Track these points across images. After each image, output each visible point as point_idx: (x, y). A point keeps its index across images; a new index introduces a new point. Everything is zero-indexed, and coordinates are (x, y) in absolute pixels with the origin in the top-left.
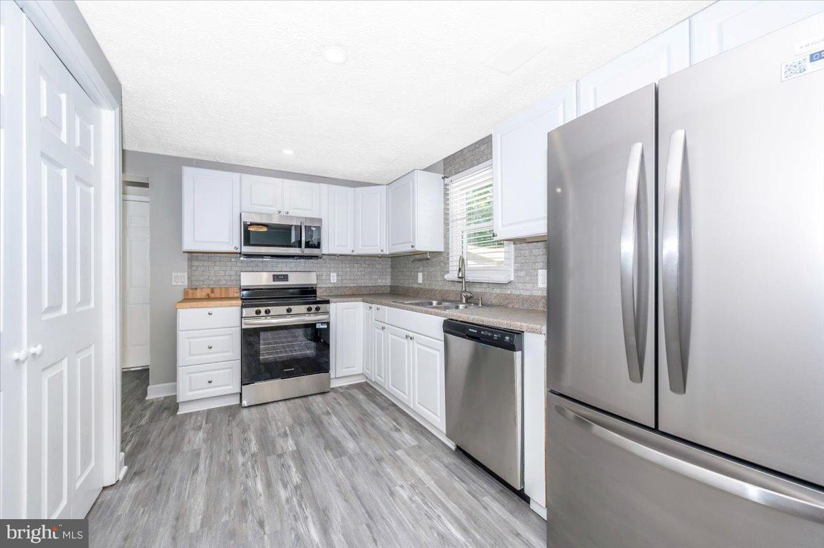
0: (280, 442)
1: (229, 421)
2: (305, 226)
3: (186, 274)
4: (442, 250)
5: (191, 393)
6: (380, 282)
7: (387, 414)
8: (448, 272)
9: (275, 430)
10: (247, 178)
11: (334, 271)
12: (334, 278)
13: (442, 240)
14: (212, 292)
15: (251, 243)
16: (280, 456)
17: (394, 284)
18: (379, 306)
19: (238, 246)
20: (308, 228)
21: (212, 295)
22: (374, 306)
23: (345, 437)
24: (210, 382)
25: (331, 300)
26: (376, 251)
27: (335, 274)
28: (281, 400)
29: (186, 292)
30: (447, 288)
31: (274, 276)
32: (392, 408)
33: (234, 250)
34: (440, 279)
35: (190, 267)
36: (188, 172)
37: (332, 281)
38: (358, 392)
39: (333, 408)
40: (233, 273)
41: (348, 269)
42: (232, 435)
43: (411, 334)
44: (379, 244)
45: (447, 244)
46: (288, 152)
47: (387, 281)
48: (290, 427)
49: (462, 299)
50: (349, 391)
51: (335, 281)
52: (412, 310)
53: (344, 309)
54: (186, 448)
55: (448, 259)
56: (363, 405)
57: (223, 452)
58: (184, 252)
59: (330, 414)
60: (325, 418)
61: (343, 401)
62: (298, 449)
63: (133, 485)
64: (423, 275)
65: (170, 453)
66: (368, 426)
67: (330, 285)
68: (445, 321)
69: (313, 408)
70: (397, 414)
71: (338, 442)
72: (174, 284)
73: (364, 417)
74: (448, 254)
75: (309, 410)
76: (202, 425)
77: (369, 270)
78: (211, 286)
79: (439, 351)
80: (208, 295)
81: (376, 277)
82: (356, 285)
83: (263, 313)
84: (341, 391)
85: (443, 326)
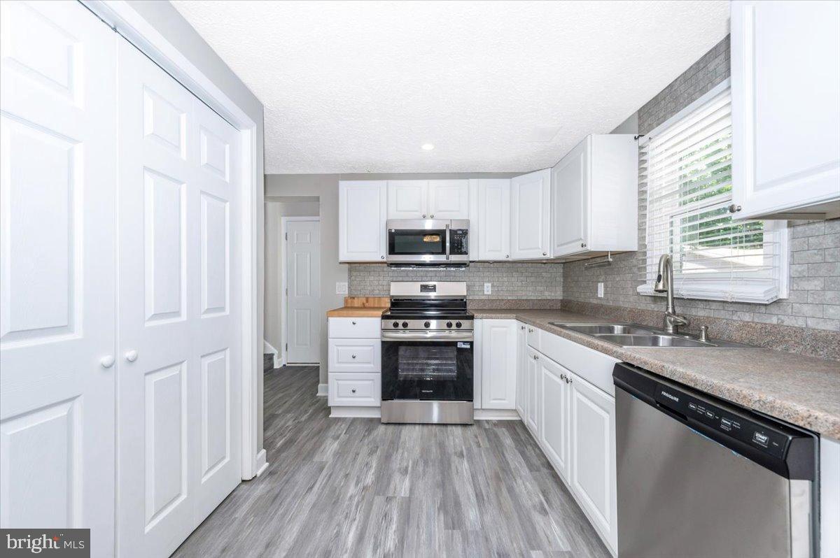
0: (397, 477)
1: (364, 436)
2: (450, 230)
3: (347, 284)
4: (635, 248)
5: (339, 399)
6: (548, 295)
7: (535, 479)
8: (644, 282)
9: (398, 462)
10: (393, 183)
11: (489, 282)
12: (488, 289)
13: (635, 234)
14: (367, 301)
15: (396, 251)
16: (389, 500)
17: (565, 298)
18: (532, 328)
19: (385, 256)
20: (453, 232)
21: (367, 305)
22: (527, 326)
23: (469, 499)
24: (354, 391)
25: (475, 315)
26: (536, 255)
27: (490, 285)
28: (419, 424)
29: (346, 301)
30: (642, 306)
31: (422, 286)
32: (545, 471)
33: (380, 260)
34: (631, 293)
35: (350, 277)
36: (344, 186)
37: (486, 293)
38: (506, 433)
39: (469, 450)
40: (385, 283)
41: (505, 279)
42: (358, 454)
43: (569, 375)
44: (541, 246)
45: (642, 238)
46: (428, 147)
47: (557, 294)
48: (414, 463)
49: (665, 326)
50: (495, 429)
51: (490, 293)
52: (570, 338)
53: (493, 327)
54: (317, 459)
55: (644, 261)
56: (507, 455)
57: (342, 474)
58: (340, 263)
59: (463, 456)
60: (455, 459)
61: (485, 443)
62: (409, 497)
63: (262, 486)
64: (606, 287)
65: (303, 460)
66: (504, 490)
67: (483, 297)
68: (617, 365)
69: (447, 443)
70: (550, 484)
71: (457, 504)
72: (338, 293)
73: (503, 474)
74: (645, 253)
75: (442, 446)
76: (340, 435)
77: (533, 279)
78: (367, 296)
79: (608, 413)
80: (363, 304)
81: (542, 288)
82: (514, 298)
83: (400, 326)
84: (487, 426)
85: (613, 375)
